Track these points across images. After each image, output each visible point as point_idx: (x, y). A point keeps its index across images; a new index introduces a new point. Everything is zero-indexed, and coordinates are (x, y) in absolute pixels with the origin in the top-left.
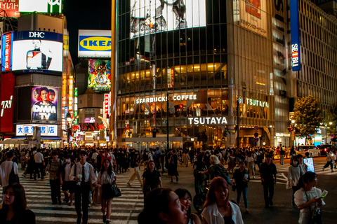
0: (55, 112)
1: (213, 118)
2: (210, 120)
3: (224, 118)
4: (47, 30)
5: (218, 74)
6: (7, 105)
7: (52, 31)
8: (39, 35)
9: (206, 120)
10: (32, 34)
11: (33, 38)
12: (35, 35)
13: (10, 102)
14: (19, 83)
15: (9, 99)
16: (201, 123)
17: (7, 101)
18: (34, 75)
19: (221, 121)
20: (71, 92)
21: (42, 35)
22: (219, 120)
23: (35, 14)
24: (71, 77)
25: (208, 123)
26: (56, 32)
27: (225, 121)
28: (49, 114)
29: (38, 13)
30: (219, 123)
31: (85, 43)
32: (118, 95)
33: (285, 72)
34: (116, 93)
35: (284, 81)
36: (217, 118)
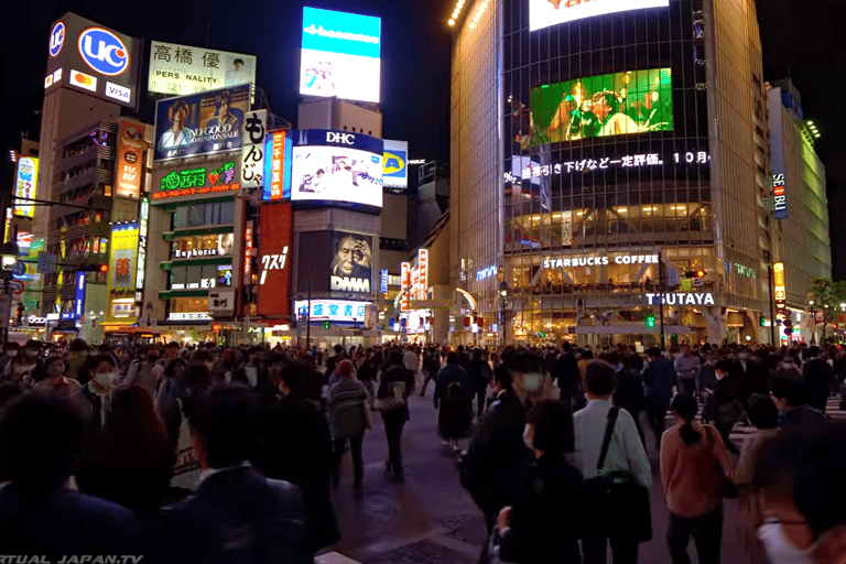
1: (690, 295)
2: (684, 298)
3: (709, 295)
4: (358, 131)
5: (694, 223)
6: (274, 263)
7: (366, 133)
8: (345, 138)
9: (677, 298)
10: (332, 137)
11: (334, 144)
12: (337, 137)
13: (283, 259)
15: (280, 253)
16: (669, 302)
17: (275, 257)
18: (335, 211)
19: (703, 300)
21: (350, 139)
22: (699, 298)
23: (335, 101)
25: (681, 302)
26: (373, 135)
27: (709, 299)
29: (340, 100)
30: (700, 302)
32: (505, 253)
33: (767, 221)
34: (501, 248)
35: (768, 236)
36: (697, 295)
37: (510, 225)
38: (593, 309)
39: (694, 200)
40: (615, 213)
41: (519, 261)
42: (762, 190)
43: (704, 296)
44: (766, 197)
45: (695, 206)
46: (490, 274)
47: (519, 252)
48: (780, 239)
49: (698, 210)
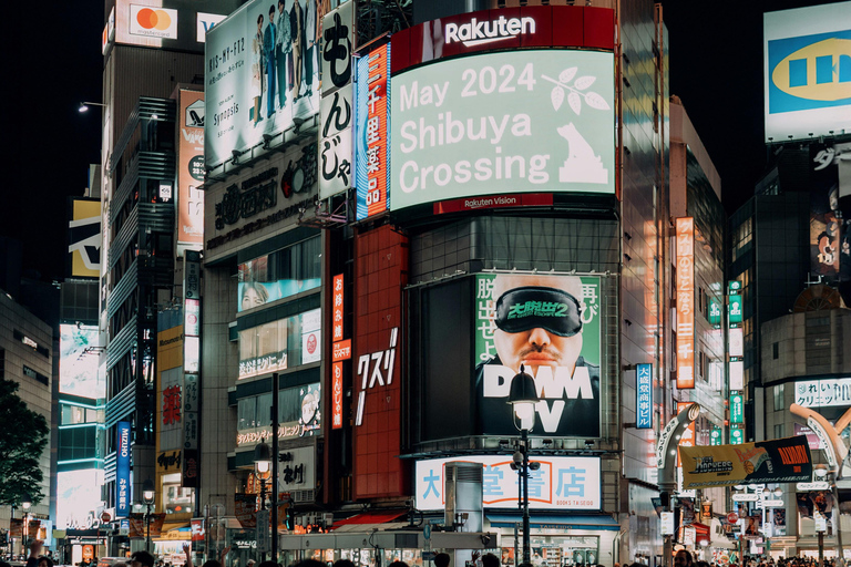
0: (588, 394)
6: (377, 371)
13: (390, 360)
14: (425, 266)
15: (385, 347)
17: (378, 356)
18: (486, 221)
20: (686, 300)
24: (685, 225)
28: (559, 406)
31: (798, 73)
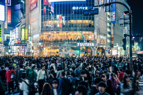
2: (87, 44)
5: (90, 25)
9: (85, 44)
32: (41, 31)
33: (110, 24)
34: (40, 30)
35: (110, 28)
36: (90, 43)
37: (43, 23)
38: (64, 47)
39: (90, 19)
40: (70, 22)
41: (45, 33)
42: (109, 16)
43: (92, 44)
44: (110, 17)
45: (91, 21)
46: (37, 37)
47: (45, 31)
48: (114, 28)
49: (91, 22)
